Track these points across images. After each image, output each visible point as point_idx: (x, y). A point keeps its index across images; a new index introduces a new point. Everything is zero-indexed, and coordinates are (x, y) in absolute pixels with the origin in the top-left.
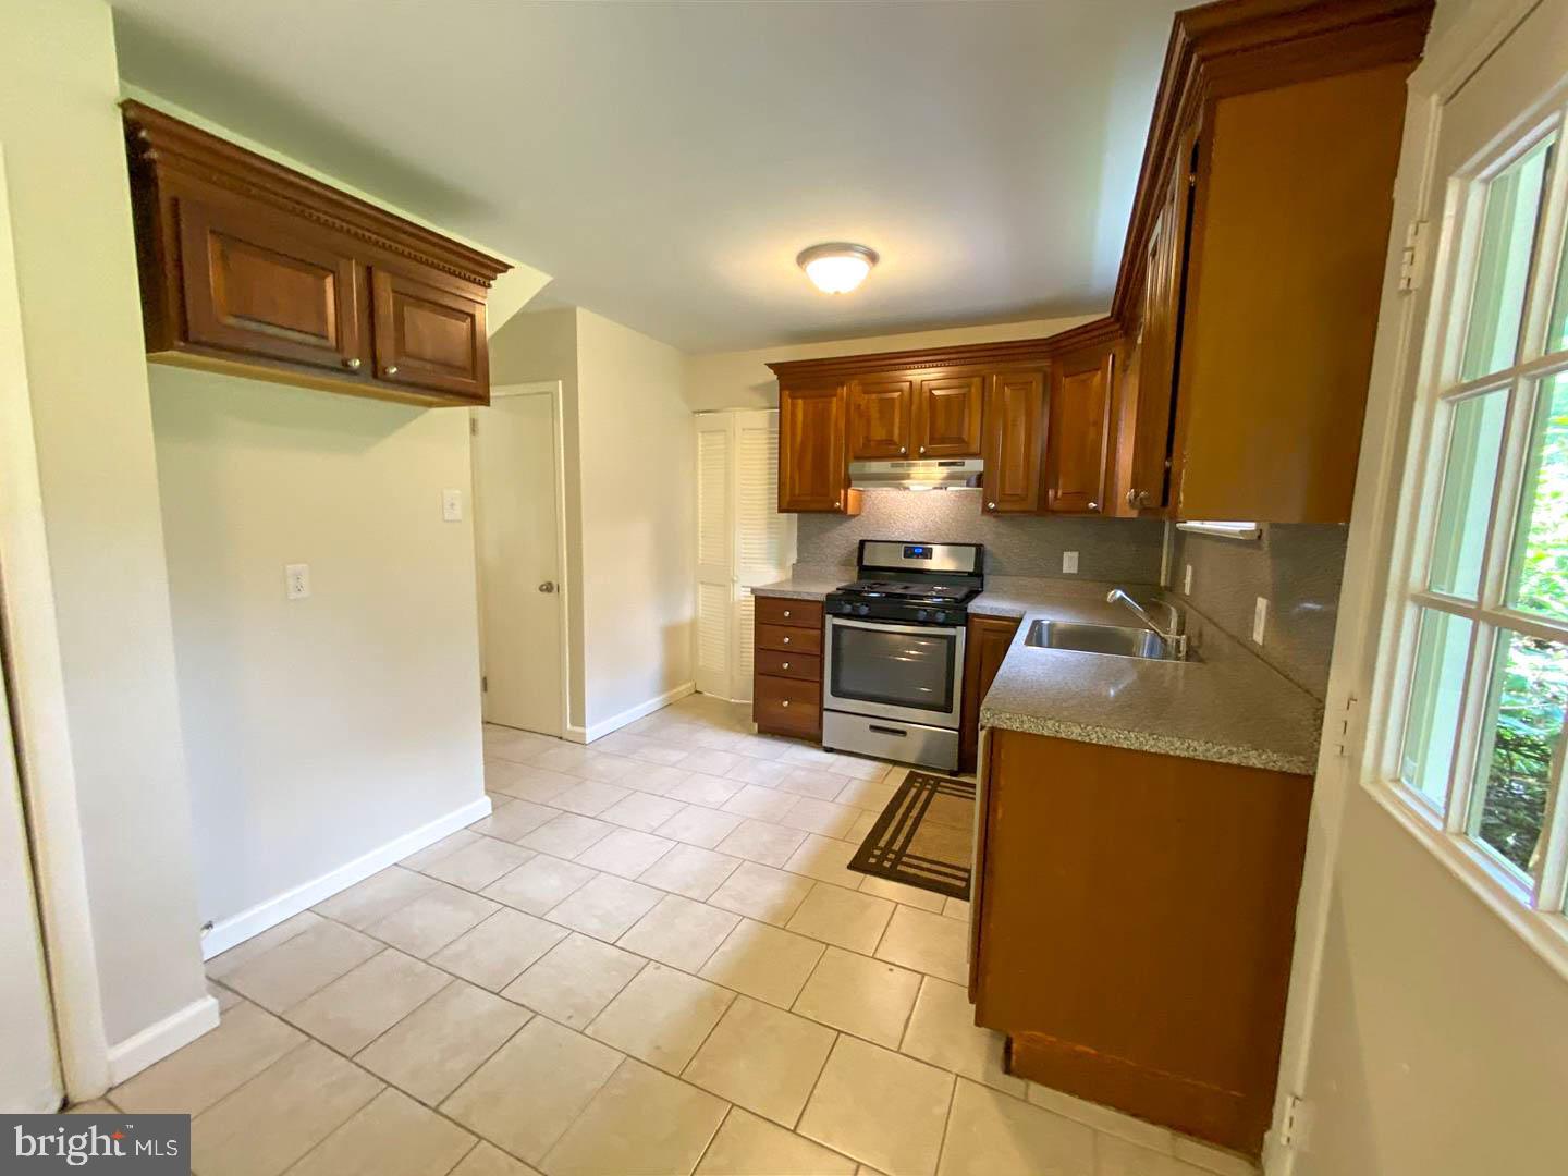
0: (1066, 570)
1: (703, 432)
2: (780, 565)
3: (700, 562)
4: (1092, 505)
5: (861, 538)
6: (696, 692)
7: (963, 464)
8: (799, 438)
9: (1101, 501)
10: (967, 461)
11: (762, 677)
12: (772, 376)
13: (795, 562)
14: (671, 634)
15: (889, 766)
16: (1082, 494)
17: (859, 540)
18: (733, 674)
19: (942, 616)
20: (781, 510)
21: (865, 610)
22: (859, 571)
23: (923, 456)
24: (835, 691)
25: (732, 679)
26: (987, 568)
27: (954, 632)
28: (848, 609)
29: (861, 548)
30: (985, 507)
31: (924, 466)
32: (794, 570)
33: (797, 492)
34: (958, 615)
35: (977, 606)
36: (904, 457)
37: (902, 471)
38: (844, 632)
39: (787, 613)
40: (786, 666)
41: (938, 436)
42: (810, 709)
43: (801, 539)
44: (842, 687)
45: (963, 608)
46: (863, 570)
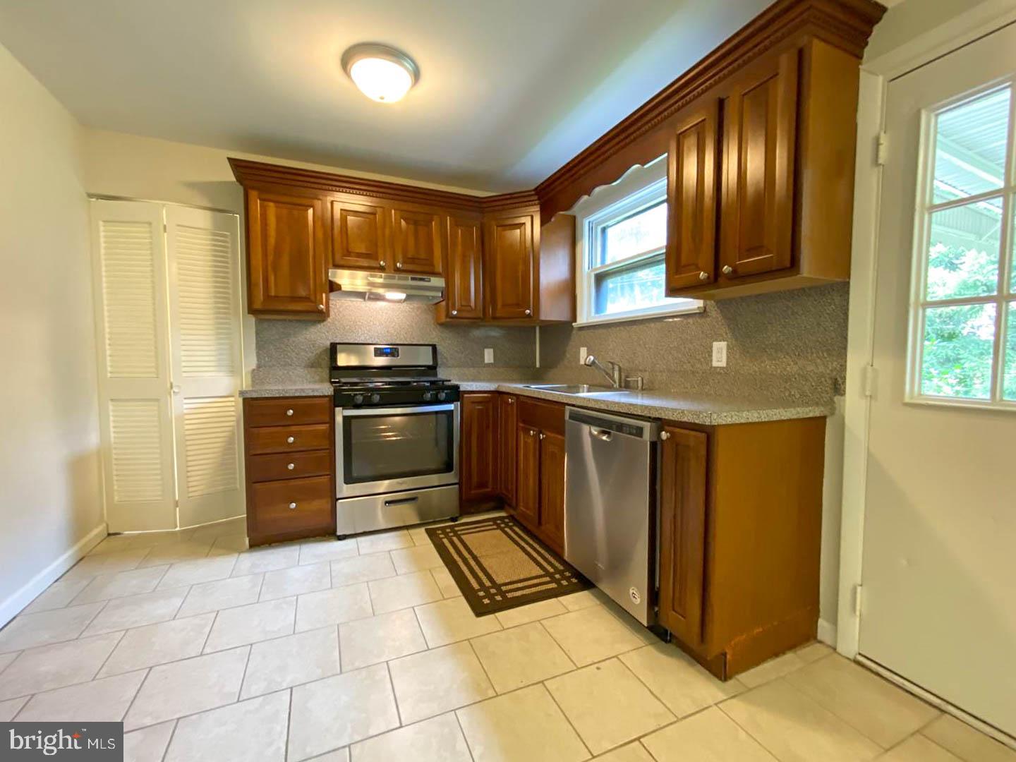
0: (486, 361)
1: (104, 221)
2: (233, 370)
3: (109, 375)
4: (528, 311)
5: (332, 341)
6: (109, 535)
7: (430, 281)
8: (272, 240)
9: (531, 309)
10: (432, 279)
11: (258, 486)
12: (230, 176)
13: (254, 366)
14: (77, 467)
15: (405, 532)
16: (518, 305)
17: (328, 344)
18: (177, 498)
19: (442, 396)
20: (252, 310)
21: (376, 398)
22: (330, 372)
23: (398, 270)
24: (349, 480)
25: (177, 504)
26: (439, 362)
27: (451, 407)
28: (360, 399)
29: (333, 349)
30: (448, 315)
31: (399, 279)
32: (254, 374)
33: (273, 294)
34: (455, 394)
35: (465, 386)
36: (382, 269)
37: (380, 281)
38: (354, 422)
39: (291, 411)
40: (291, 466)
41: (410, 256)
42: (322, 504)
43: (260, 346)
44: (355, 474)
45: (457, 387)
46: (335, 369)
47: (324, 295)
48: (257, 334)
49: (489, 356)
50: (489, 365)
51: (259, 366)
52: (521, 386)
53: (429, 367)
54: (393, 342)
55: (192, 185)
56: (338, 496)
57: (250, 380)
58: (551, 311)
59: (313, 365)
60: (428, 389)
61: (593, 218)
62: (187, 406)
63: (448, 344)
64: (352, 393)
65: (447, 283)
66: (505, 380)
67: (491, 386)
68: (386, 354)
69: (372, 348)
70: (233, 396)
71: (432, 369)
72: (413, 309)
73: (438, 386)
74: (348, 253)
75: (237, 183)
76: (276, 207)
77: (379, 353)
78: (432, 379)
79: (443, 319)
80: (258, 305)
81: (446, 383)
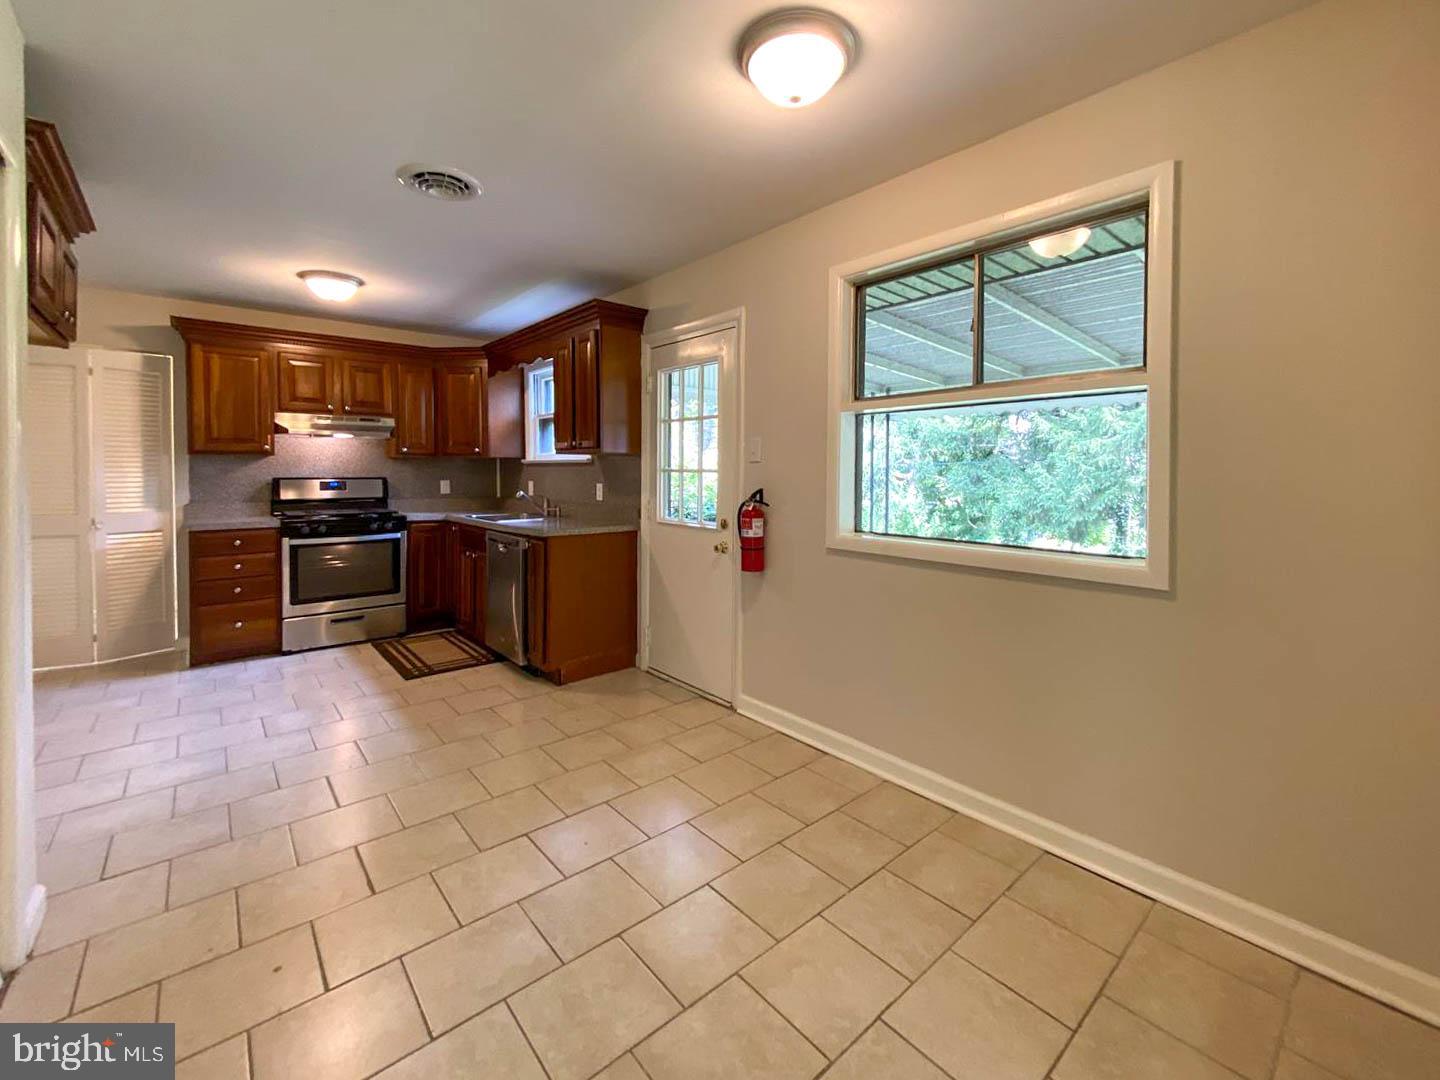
0: (441, 492)
4: (478, 450)
5: (276, 476)
7: (379, 421)
9: (481, 447)
10: (382, 419)
13: (187, 502)
15: (352, 647)
16: (468, 444)
17: (270, 478)
18: (95, 632)
19: (390, 525)
20: (193, 451)
21: (323, 529)
22: (272, 505)
23: (347, 413)
24: (294, 601)
25: (95, 639)
26: (390, 494)
27: (399, 535)
28: (306, 530)
29: (276, 485)
30: (398, 451)
31: (347, 420)
32: (187, 510)
33: (215, 434)
34: (401, 523)
35: (412, 516)
36: (330, 412)
37: (329, 422)
38: (301, 550)
39: (238, 542)
40: (238, 590)
41: (359, 399)
42: (266, 624)
43: (195, 480)
44: (301, 596)
45: (404, 518)
46: (277, 504)
47: (269, 437)
48: (191, 469)
49: (445, 487)
50: (445, 496)
51: (191, 501)
52: (463, 516)
53: (377, 499)
54: (341, 476)
55: (120, 330)
56: (284, 616)
57: (181, 514)
58: (499, 448)
59: (253, 499)
60: (375, 520)
61: (537, 372)
62: (112, 540)
63: (402, 476)
64: (299, 525)
65: (397, 423)
66: (454, 511)
67: (439, 516)
68: (333, 488)
69: (317, 483)
70: (160, 531)
71: (382, 502)
72: (362, 444)
73: (388, 517)
74: (295, 398)
75: (172, 329)
76: (220, 358)
77: (324, 487)
78: (380, 511)
79: (393, 455)
80: (198, 446)
81: (394, 515)
